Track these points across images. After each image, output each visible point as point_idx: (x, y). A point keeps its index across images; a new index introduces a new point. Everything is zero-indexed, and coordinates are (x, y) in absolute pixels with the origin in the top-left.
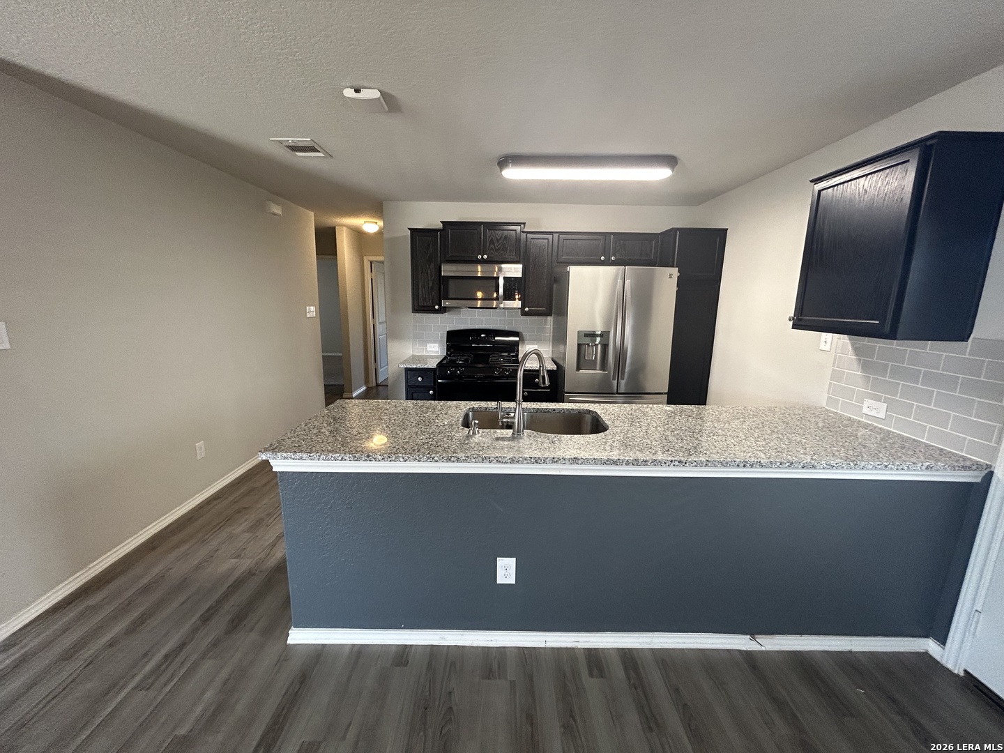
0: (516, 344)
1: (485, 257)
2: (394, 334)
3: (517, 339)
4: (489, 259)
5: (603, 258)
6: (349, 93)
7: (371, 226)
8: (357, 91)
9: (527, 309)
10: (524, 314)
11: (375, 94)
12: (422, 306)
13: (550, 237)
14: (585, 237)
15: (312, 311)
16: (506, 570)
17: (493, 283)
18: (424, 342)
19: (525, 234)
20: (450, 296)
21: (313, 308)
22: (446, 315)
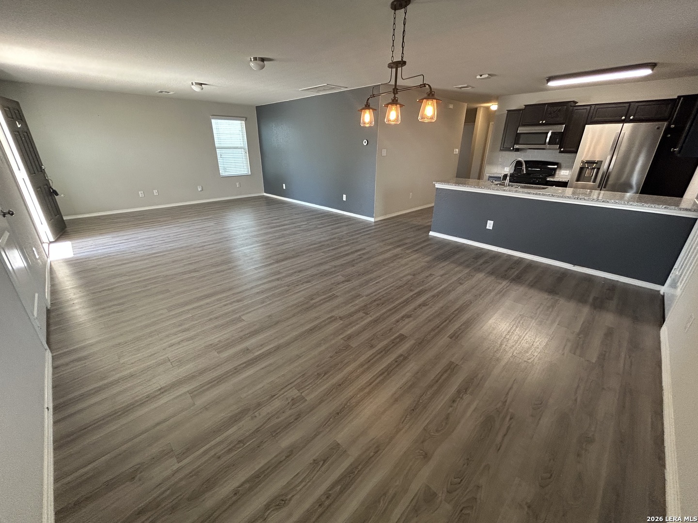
0: (555, 169)
1: (544, 122)
2: (491, 163)
3: (556, 167)
4: (547, 123)
5: (623, 118)
6: (478, 77)
7: (494, 107)
8: (481, 76)
9: (562, 149)
10: (561, 152)
11: (487, 76)
12: (504, 149)
13: (589, 107)
14: (614, 105)
15: (457, 151)
16: (490, 225)
17: (545, 135)
18: (504, 167)
19: (572, 108)
20: (520, 143)
21: (457, 150)
22: (518, 153)
